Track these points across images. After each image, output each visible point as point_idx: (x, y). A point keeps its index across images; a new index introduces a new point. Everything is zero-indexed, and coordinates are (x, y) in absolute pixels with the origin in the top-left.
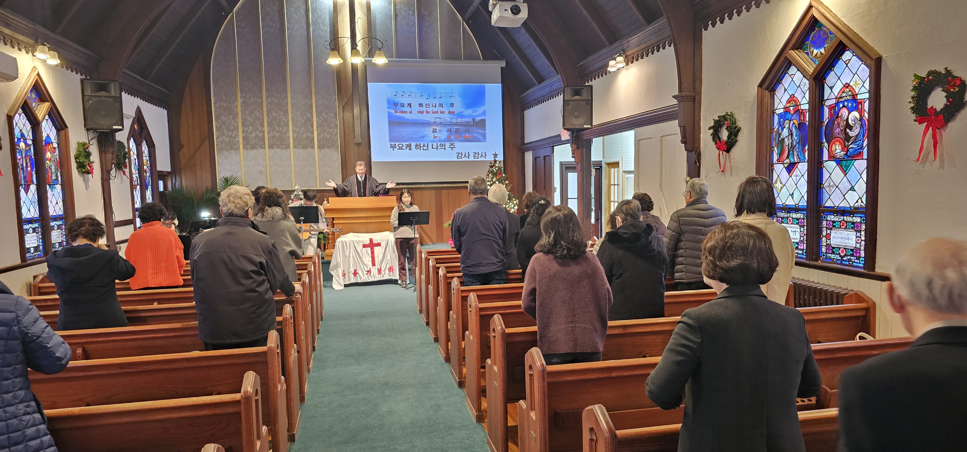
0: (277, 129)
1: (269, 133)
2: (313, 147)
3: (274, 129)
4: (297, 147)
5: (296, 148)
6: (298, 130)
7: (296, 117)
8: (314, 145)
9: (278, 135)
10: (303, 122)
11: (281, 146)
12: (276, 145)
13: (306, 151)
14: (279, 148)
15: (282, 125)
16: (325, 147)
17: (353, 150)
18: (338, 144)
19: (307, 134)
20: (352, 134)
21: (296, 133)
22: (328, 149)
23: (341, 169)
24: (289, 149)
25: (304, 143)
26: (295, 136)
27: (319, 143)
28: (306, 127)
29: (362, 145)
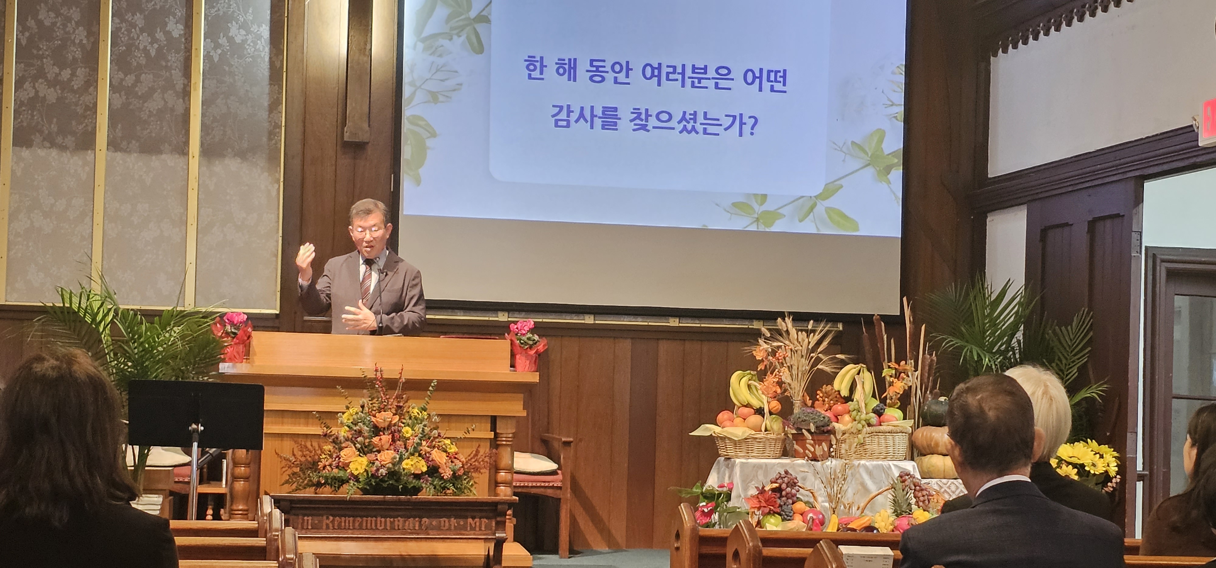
0: (52, 71)
1: (19, 84)
2: (183, 150)
3: (41, 74)
4: (124, 145)
5: (118, 149)
6: (130, 80)
7: (129, 32)
8: (187, 143)
9: (51, 95)
10: (153, 53)
11: (59, 140)
12: (41, 132)
13: (155, 161)
14: (53, 145)
15: (71, 58)
16: (230, 150)
17: (334, 167)
18: (276, 144)
19: (163, 99)
20: (336, 109)
21: (123, 93)
22: (236, 157)
23: (283, 237)
24: (90, 152)
25: (151, 132)
26: (118, 103)
27: (208, 134)
28: (163, 73)
29: (369, 149)
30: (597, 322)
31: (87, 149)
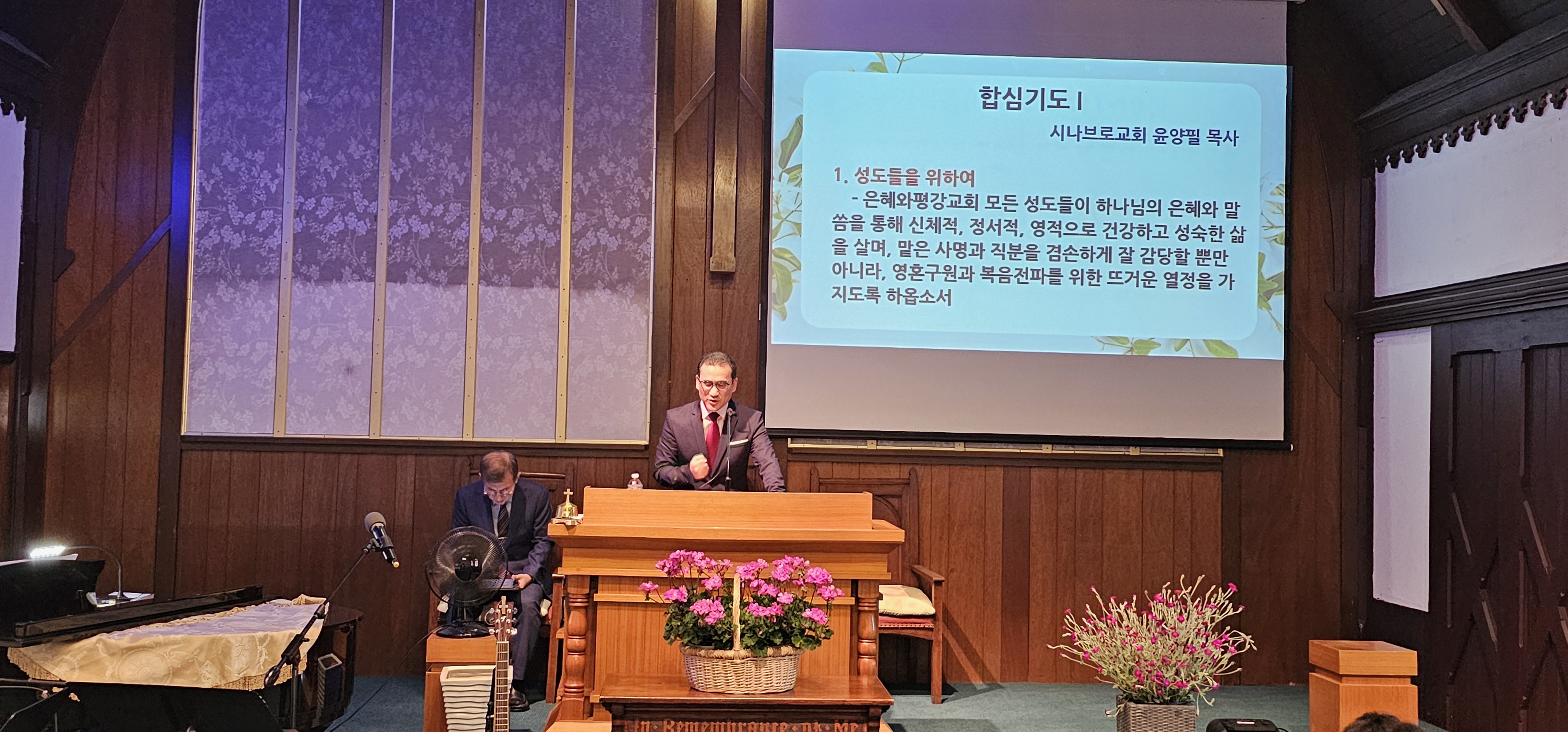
0: (425, 207)
1: (393, 221)
2: (553, 283)
3: (415, 210)
4: (495, 278)
5: (489, 283)
6: (502, 214)
7: (501, 167)
8: (558, 276)
9: (425, 231)
10: (524, 187)
11: (432, 274)
12: (415, 267)
13: (526, 295)
14: (426, 279)
15: (443, 194)
16: (599, 282)
17: (702, 298)
18: (646, 275)
19: (534, 232)
20: (704, 239)
21: (495, 227)
22: (607, 290)
23: (652, 368)
24: (462, 286)
25: (523, 265)
26: (489, 239)
27: (579, 266)
28: (534, 207)
29: (737, 277)
30: (967, 450)
31: (460, 284)
